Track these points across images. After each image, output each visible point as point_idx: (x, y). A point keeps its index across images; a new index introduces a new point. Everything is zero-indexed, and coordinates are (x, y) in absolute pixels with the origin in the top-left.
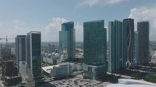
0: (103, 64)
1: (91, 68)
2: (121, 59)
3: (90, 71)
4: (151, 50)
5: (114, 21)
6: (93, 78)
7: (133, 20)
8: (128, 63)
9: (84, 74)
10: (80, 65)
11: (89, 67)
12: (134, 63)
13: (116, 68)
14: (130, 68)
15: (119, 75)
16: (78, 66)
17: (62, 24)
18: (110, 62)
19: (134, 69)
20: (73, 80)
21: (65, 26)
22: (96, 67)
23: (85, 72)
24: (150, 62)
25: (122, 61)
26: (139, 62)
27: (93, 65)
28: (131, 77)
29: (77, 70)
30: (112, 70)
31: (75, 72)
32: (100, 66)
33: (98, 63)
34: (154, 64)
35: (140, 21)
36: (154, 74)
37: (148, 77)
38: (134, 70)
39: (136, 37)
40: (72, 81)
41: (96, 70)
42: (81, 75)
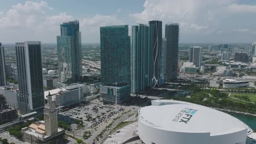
0: (126, 84)
1: (112, 89)
2: (146, 76)
3: (111, 94)
4: (179, 60)
5: (139, 25)
6: (115, 103)
7: (161, 22)
8: (154, 79)
9: (101, 99)
10: (93, 86)
11: (108, 89)
12: (161, 79)
13: (140, 87)
14: (157, 86)
15: (146, 96)
16: (91, 88)
17: (61, 25)
18: (134, 81)
19: (160, 87)
20: (91, 107)
21: (66, 28)
22: (119, 88)
23: (103, 95)
24: (178, 78)
25: (147, 78)
26: (166, 79)
27: (114, 85)
28: (158, 98)
29: (89, 94)
30: (136, 91)
31: (88, 97)
32: (124, 87)
33: (120, 82)
34: (182, 79)
35: (169, 24)
36: (183, 92)
37: (177, 96)
38: (161, 89)
39: (164, 46)
40: (88, 109)
41: (119, 92)
42: (98, 101)
